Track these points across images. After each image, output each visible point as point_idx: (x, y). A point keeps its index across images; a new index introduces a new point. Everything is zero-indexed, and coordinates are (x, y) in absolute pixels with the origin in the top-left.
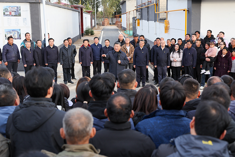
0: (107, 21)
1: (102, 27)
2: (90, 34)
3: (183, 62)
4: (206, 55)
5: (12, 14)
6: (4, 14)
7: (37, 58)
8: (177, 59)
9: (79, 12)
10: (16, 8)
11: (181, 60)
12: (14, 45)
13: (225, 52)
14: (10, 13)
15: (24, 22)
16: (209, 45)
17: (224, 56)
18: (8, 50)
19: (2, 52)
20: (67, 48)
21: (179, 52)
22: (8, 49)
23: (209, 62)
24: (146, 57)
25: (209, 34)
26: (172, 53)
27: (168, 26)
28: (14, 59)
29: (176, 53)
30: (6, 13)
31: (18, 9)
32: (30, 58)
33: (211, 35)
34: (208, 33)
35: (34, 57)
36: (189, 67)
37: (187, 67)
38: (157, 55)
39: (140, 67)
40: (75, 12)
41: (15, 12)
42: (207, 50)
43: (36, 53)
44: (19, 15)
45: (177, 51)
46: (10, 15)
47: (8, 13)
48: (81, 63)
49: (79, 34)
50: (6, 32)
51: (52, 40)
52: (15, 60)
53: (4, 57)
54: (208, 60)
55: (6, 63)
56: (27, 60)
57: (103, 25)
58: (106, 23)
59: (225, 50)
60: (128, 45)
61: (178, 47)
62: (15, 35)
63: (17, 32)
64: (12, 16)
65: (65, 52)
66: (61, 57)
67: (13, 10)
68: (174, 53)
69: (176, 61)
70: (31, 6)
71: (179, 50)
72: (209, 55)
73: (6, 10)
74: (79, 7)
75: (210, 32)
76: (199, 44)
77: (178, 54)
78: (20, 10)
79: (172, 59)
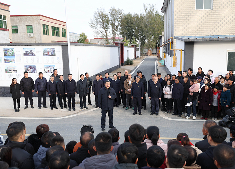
0: (150, 52)
1: (146, 57)
2: (130, 64)
3: (173, 94)
4: (190, 90)
5: (49, 54)
6: (44, 54)
7: (58, 89)
8: (168, 93)
9: (119, 47)
10: (52, 49)
11: (171, 93)
12: (43, 79)
13: (207, 88)
14: (48, 53)
15: (58, 60)
16: (193, 82)
17: (206, 91)
18: (38, 83)
19: (34, 83)
20: (83, 81)
21: (170, 87)
22: (38, 81)
23: (192, 96)
24: (141, 90)
25: (200, 71)
26: (165, 87)
27: (176, 61)
28: (42, 89)
29: (168, 87)
30: (45, 53)
31: (54, 50)
32: (53, 88)
33: (202, 72)
34: (198, 70)
35: (56, 87)
36: (177, 100)
37: (176, 99)
38: (151, 89)
39: (136, 98)
40: (114, 48)
41: (51, 52)
42: (191, 85)
43: (58, 86)
44: (54, 55)
45: (168, 86)
46: (48, 55)
47: (47, 53)
48: (94, 93)
49: (118, 64)
50: (45, 67)
51: (71, 75)
52: (44, 90)
53: (36, 88)
54: (191, 94)
55: (37, 92)
56: (51, 90)
57: (147, 54)
58: (149, 53)
59: (207, 86)
60: (130, 79)
61: (170, 82)
62: (51, 69)
63: (53, 67)
64: (49, 55)
65: (81, 84)
66: (78, 88)
67: (50, 51)
68: (166, 87)
69: (167, 94)
70: (62, 48)
71: (171, 84)
72: (192, 90)
73: (45, 51)
74: (119, 43)
75: (200, 69)
76: (186, 80)
77: (169, 88)
78: (55, 51)
79: (164, 92)
